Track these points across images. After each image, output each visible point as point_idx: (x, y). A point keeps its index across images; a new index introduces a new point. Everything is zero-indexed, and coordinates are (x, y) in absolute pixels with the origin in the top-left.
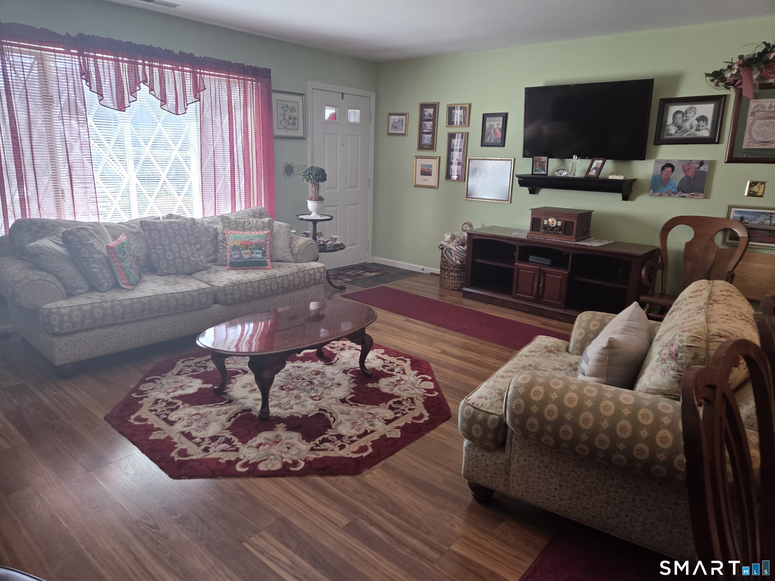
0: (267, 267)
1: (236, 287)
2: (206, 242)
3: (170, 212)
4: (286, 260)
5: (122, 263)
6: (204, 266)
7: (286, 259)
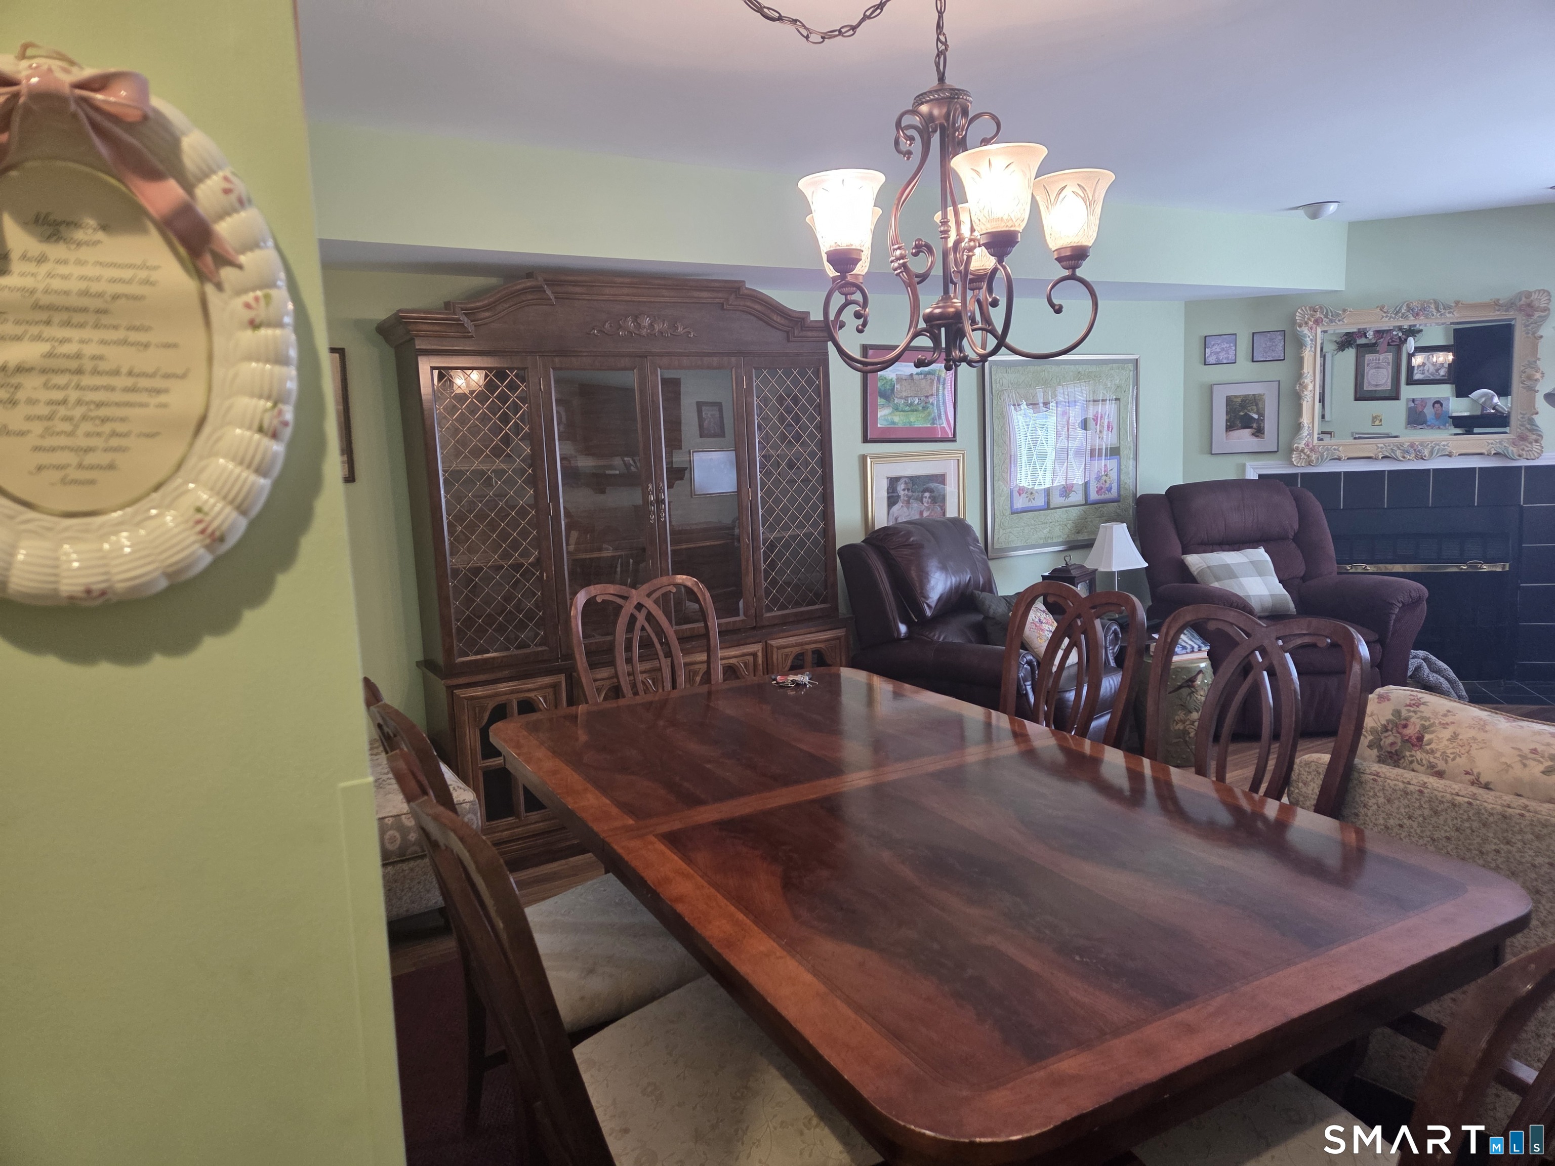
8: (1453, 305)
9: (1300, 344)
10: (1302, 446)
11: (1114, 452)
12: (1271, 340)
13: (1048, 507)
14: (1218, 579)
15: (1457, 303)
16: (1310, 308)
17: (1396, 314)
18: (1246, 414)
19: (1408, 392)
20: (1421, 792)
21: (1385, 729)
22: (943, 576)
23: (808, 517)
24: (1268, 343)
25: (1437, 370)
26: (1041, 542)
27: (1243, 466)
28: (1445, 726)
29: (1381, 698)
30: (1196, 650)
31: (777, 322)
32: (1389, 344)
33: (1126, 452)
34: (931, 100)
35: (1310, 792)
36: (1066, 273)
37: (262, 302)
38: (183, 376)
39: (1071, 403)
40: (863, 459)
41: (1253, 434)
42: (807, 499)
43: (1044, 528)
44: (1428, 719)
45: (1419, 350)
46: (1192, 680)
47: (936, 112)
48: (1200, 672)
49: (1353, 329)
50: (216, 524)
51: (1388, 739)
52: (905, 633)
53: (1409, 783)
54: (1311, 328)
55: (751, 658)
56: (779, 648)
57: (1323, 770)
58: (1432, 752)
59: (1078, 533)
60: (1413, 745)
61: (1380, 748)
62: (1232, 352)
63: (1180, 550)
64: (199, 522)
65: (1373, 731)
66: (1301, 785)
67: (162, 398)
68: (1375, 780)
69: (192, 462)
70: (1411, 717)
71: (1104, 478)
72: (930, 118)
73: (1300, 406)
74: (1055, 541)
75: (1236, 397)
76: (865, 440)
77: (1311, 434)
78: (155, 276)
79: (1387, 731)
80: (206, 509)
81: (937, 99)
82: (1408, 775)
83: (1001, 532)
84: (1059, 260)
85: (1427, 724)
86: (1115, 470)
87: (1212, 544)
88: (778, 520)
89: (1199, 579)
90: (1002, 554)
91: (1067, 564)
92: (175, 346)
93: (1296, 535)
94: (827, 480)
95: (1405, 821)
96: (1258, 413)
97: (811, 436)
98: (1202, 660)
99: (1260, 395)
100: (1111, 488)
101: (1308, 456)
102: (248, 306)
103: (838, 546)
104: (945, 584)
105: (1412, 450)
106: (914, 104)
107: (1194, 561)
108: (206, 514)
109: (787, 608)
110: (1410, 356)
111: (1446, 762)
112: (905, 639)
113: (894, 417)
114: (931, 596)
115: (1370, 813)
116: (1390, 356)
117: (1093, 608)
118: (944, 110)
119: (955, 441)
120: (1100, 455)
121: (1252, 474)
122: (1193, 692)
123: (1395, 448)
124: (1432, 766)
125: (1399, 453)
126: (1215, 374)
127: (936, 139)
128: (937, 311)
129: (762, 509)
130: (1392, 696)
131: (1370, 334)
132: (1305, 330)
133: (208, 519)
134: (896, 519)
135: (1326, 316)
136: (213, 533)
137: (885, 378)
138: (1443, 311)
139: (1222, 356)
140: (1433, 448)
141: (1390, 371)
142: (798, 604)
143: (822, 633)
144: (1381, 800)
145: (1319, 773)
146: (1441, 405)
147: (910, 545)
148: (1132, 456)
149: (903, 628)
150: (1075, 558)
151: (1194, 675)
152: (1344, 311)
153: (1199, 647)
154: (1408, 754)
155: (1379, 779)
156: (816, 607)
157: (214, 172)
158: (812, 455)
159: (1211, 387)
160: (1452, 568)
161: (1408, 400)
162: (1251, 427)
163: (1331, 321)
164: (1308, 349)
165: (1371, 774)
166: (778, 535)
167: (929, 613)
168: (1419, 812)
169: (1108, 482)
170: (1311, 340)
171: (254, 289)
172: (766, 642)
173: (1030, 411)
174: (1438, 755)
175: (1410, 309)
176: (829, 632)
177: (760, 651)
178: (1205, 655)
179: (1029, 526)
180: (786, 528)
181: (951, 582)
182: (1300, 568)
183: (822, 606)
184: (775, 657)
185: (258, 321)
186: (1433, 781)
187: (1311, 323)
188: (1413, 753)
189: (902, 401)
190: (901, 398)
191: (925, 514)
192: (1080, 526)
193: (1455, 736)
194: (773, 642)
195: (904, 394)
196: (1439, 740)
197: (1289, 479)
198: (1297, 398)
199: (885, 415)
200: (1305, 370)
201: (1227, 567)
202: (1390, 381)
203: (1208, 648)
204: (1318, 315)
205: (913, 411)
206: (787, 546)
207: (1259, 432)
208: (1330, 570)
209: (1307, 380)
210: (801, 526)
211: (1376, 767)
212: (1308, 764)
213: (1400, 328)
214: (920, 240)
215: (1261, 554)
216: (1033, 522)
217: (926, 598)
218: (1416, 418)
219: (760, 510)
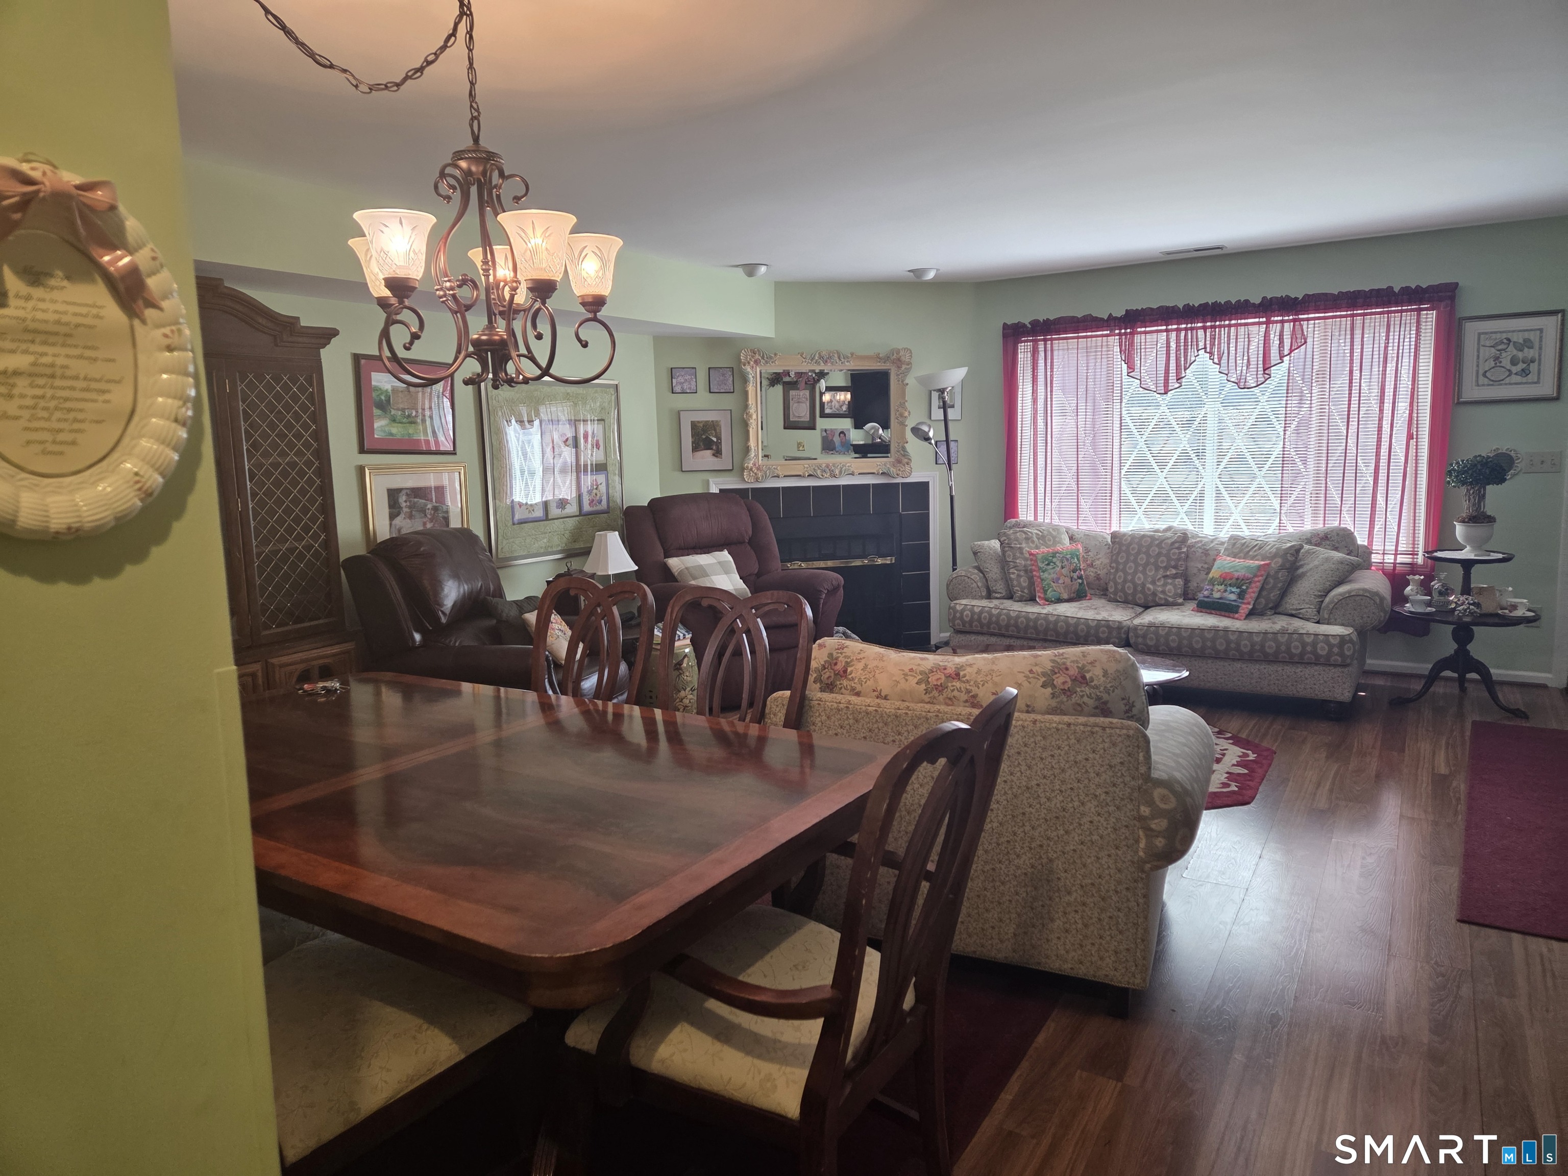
0: (1236, 616)
1: (1152, 629)
2: (1199, 570)
3: (1171, 524)
4: (1301, 616)
5: (1042, 574)
6: (1166, 599)
7: (1300, 613)
8: (850, 355)
9: (745, 381)
10: (751, 465)
11: (600, 468)
12: (723, 375)
13: (546, 518)
14: (694, 578)
15: (852, 354)
16: (751, 350)
17: (812, 360)
18: (707, 437)
19: (822, 423)
20: (847, 707)
21: (824, 668)
22: (456, 583)
23: (307, 529)
24: (722, 378)
25: (841, 406)
26: (542, 551)
27: (708, 482)
28: (859, 660)
29: (821, 646)
30: (681, 638)
31: (263, 326)
32: (806, 383)
33: (613, 468)
34: (470, 158)
35: (778, 720)
36: (590, 316)
37: (176, 334)
38: (119, 382)
39: (555, 422)
40: (361, 470)
41: (714, 455)
42: (305, 510)
43: (544, 538)
44: (849, 657)
45: (829, 389)
46: (680, 663)
47: (474, 169)
48: (686, 656)
49: (780, 370)
50: (148, 484)
51: (826, 674)
52: (420, 642)
53: (840, 703)
54: (753, 367)
55: (250, 679)
56: (281, 666)
57: (786, 702)
58: (853, 679)
59: (575, 542)
60: (841, 677)
61: (821, 682)
62: (693, 383)
63: (662, 555)
64: (137, 482)
65: (817, 670)
66: (772, 716)
67: (107, 396)
68: (819, 704)
69: (126, 441)
70: (839, 657)
71: (595, 491)
72: (468, 173)
73: (747, 432)
74: (555, 549)
75: (698, 422)
76: (362, 450)
77: (757, 456)
78: (103, 312)
79: (825, 669)
80: (141, 473)
81: (474, 158)
82: (839, 697)
83: (505, 542)
84: (584, 304)
85: (849, 660)
86: (604, 484)
87: (688, 549)
88: (273, 531)
89: (679, 578)
90: (506, 563)
91: (568, 569)
92: (113, 361)
93: (750, 539)
94: (326, 490)
95: (839, 730)
96: (716, 437)
97: (307, 445)
98: (686, 646)
99: (717, 421)
100: (601, 501)
101: (756, 474)
102: (166, 336)
103: (342, 558)
104: (459, 591)
105: (828, 470)
106: (453, 157)
107: (675, 563)
108: (142, 477)
109: (288, 624)
110: (821, 394)
111: (862, 685)
112: (421, 646)
113: (391, 429)
114: (445, 603)
115: (817, 728)
116: (807, 393)
117: (610, 597)
118: (481, 169)
119: (455, 454)
120: (586, 471)
121: (714, 489)
122: (681, 674)
123: (816, 468)
124: (853, 689)
125: (819, 472)
126: (681, 401)
127: (474, 190)
128: (484, 338)
129: (254, 520)
130: (827, 644)
131: (792, 374)
132: (748, 369)
133: (143, 480)
134: (399, 530)
135: (763, 358)
136: (147, 490)
137: (380, 389)
138: (843, 360)
139: (686, 386)
140: (841, 468)
141: (808, 404)
142: (299, 620)
143: (329, 648)
144: (824, 718)
145: (783, 705)
146: (845, 435)
147: (420, 555)
148: (617, 472)
149: (417, 637)
150: (575, 564)
151: (680, 659)
152: (775, 355)
153: (684, 635)
154: (838, 683)
155: (821, 703)
156: (321, 621)
157: (144, 245)
158: (309, 464)
159: (679, 412)
160: (857, 563)
161: (822, 430)
162: (712, 449)
163: (767, 363)
164: (751, 385)
165: (816, 700)
166: (275, 548)
167: (444, 620)
168: (846, 722)
169: (598, 495)
170: (753, 377)
171: (170, 325)
172: (267, 662)
173: (518, 427)
174: (856, 681)
175: (821, 357)
176: (337, 646)
177: (260, 671)
178: (688, 642)
179: (530, 535)
180: (283, 540)
181: (464, 590)
182: (755, 568)
183: (326, 621)
184: (277, 676)
185: (173, 346)
186: (854, 699)
187: (752, 363)
188: (842, 682)
189: (400, 413)
190: (398, 409)
191: (429, 526)
192: (576, 534)
193: (866, 666)
194: (275, 661)
195: (401, 406)
196: (856, 670)
197: (742, 493)
198: (745, 425)
199: (382, 426)
200: (750, 402)
201: (700, 567)
202: (808, 413)
203: (690, 635)
204: (757, 356)
205: (411, 423)
206: (284, 559)
207: (718, 453)
208: (776, 564)
209: (752, 411)
210: (299, 538)
211: (819, 695)
212: (776, 699)
213: (813, 371)
214: (465, 275)
215: (725, 556)
216: (533, 532)
217: (441, 605)
218: (828, 446)
219: (252, 522)
